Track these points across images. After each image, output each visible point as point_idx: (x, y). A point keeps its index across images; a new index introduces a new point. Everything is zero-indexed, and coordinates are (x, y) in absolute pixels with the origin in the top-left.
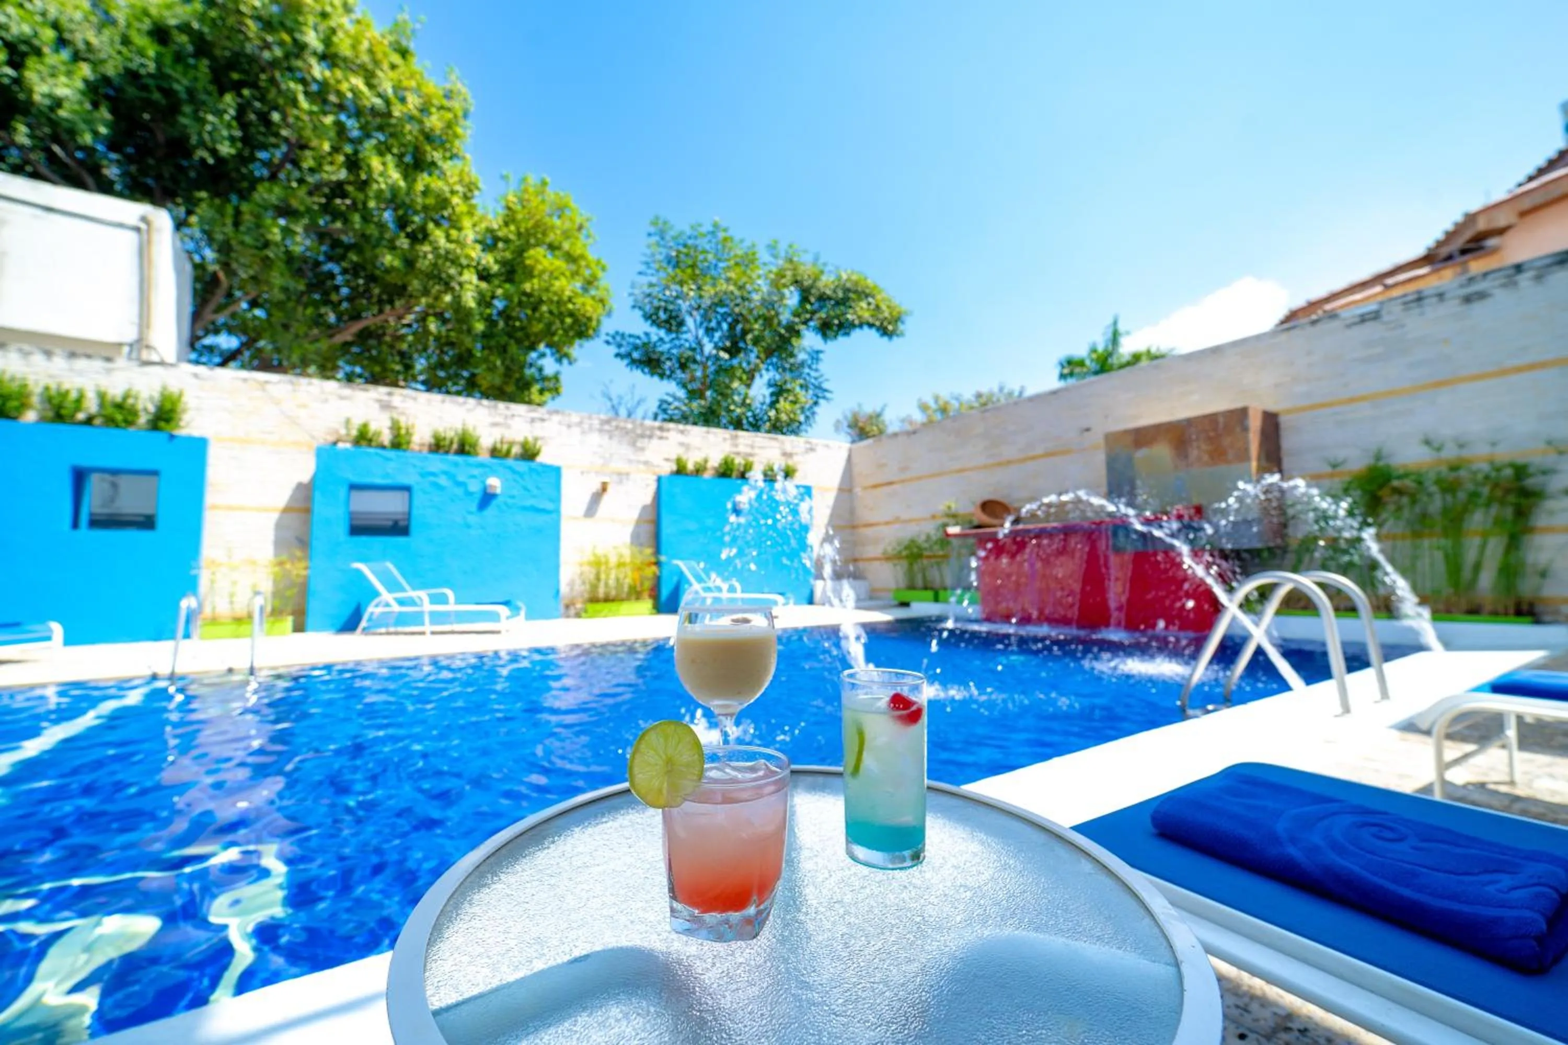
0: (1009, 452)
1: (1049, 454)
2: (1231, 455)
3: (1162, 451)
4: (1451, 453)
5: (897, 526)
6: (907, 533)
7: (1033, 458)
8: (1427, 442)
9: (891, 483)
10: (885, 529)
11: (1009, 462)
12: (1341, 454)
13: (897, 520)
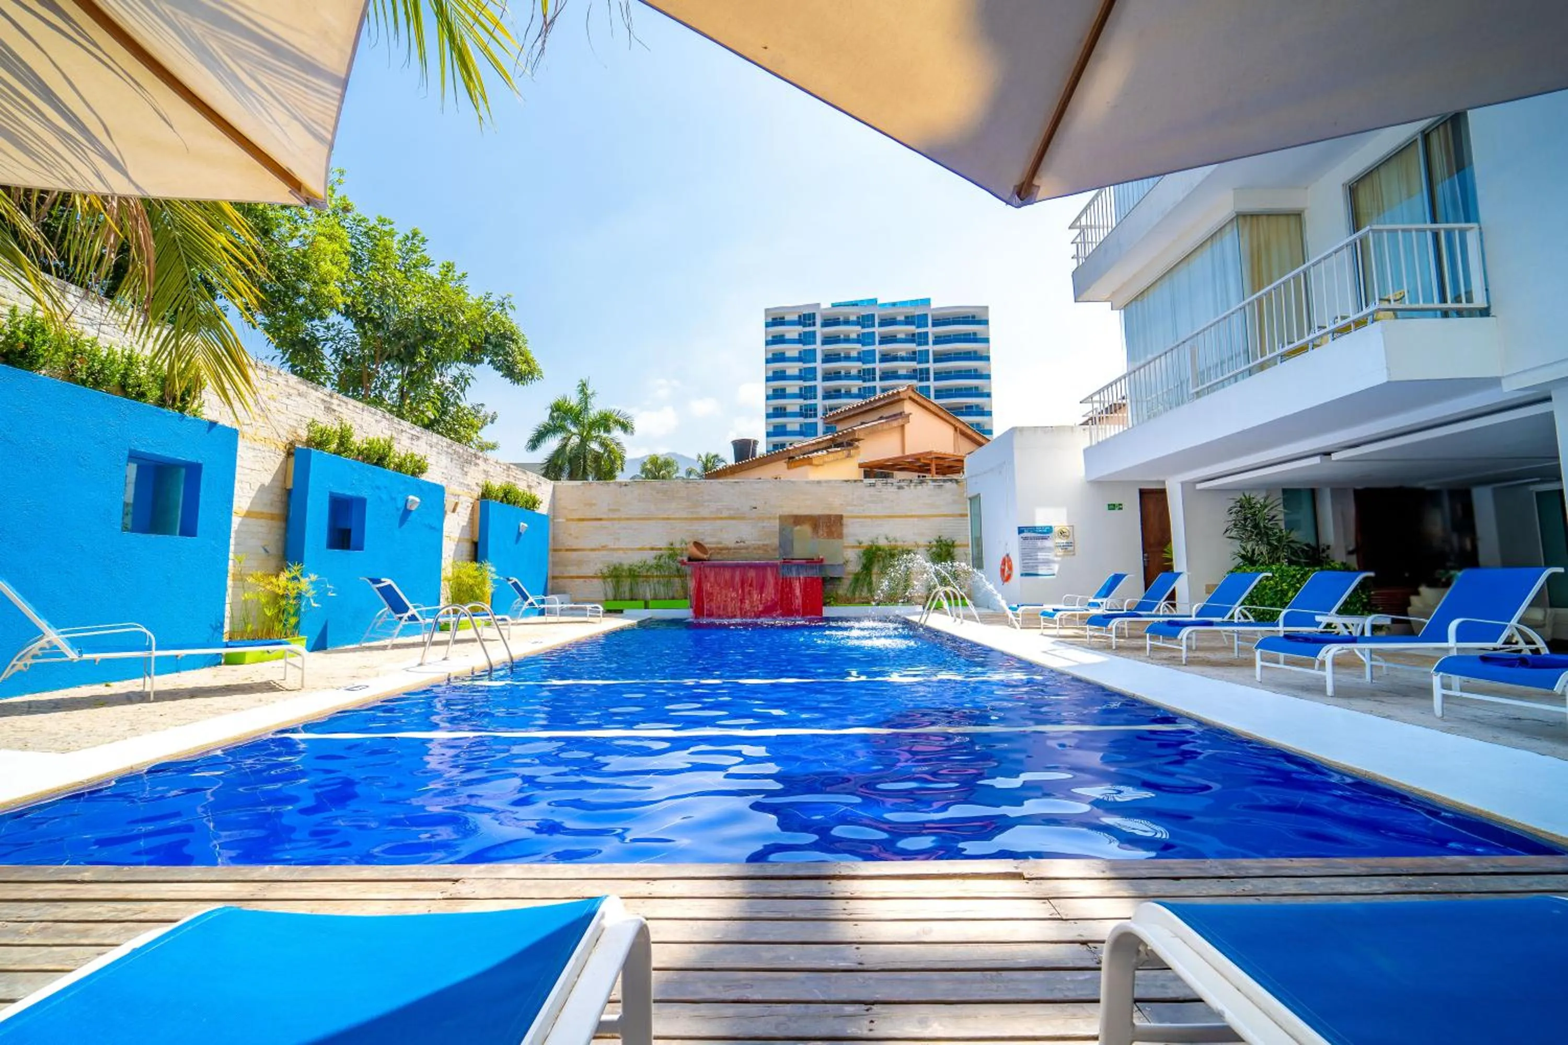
0: (704, 512)
1: (731, 518)
2: (835, 535)
3: (807, 529)
4: (893, 543)
5: (604, 553)
6: (616, 558)
7: (721, 519)
8: (887, 539)
9: (600, 519)
10: (593, 555)
11: (704, 519)
12: (861, 539)
13: (604, 548)
